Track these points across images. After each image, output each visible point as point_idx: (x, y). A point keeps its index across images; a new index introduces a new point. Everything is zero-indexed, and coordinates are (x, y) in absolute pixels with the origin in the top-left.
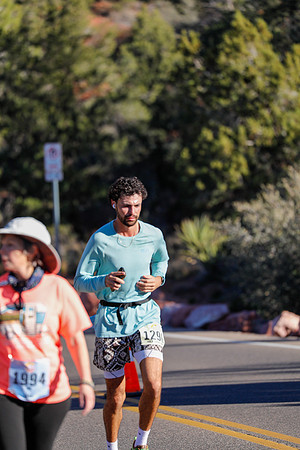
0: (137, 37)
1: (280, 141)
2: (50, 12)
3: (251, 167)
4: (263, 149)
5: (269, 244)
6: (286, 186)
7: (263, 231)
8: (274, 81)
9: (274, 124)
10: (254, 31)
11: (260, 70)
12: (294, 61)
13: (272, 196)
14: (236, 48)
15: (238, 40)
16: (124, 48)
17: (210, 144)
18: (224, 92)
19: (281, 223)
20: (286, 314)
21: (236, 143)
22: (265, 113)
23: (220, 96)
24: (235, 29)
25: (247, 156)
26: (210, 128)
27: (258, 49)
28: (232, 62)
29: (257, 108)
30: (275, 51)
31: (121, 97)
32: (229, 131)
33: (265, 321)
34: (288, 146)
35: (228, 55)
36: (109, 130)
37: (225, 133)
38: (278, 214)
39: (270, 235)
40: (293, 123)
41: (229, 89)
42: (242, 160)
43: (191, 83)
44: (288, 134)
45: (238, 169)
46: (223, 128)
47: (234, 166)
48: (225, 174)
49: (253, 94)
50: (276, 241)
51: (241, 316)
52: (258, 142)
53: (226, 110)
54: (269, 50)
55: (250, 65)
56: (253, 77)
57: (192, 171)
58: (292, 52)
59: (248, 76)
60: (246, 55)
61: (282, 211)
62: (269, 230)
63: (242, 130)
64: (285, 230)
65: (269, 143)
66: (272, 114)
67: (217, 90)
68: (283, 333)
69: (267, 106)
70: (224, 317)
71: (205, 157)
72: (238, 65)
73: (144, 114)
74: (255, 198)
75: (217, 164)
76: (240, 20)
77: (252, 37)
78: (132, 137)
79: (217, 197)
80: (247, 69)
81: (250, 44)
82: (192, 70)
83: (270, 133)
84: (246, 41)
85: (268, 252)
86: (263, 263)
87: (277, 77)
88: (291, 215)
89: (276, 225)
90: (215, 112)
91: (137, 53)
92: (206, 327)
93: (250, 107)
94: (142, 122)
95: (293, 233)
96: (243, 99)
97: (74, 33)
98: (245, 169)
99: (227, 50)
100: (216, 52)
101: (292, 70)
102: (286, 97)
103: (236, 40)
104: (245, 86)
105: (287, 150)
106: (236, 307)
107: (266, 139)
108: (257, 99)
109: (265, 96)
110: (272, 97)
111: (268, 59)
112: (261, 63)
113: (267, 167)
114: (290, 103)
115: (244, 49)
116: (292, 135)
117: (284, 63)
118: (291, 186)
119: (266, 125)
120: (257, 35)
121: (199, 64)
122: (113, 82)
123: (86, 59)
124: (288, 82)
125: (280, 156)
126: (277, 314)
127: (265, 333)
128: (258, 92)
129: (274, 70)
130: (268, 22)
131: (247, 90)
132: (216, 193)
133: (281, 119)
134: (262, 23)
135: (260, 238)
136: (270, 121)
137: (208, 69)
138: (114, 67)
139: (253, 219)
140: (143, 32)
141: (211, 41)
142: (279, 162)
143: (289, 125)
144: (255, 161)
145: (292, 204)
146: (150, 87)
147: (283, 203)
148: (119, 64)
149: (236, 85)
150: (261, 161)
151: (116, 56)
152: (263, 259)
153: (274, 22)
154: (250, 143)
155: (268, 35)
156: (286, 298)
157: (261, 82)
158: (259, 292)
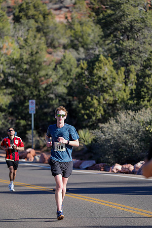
0: (63, 62)
1: (115, 102)
2: (32, 52)
3: (105, 111)
4: (109, 105)
5: (111, 139)
6: (118, 118)
7: (109, 134)
8: (114, 80)
9: (113, 96)
10: (107, 62)
11: (109, 76)
12: (121, 73)
13: (113, 122)
14: (100, 68)
15: (101, 65)
16: (58, 66)
17: (90, 102)
18: (95, 83)
19: (116, 131)
20: (117, 164)
21: (99, 102)
22: (110, 91)
23: (94, 85)
24: (100, 61)
25: (103, 107)
26: (90, 96)
27: (108, 68)
28: (99, 72)
29: (107, 90)
30: (114, 69)
31: (56, 84)
32: (97, 98)
33: (109, 167)
34: (118, 104)
35: (97, 70)
36: (52, 96)
37: (95, 98)
38: (115, 128)
39: (111, 136)
40: (120, 96)
41: (97, 82)
42: (101, 108)
43: (84, 79)
44: (118, 99)
45: (99, 111)
46: (95, 96)
47: (98, 110)
48: (95, 113)
49: (106, 85)
50: (114, 138)
51: (100, 165)
52: (107, 102)
53: (96, 90)
54: (112, 69)
55: (105, 74)
56: (106, 78)
57: (83, 112)
58: (121, 70)
59: (104, 77)
60: (104, 70)
61: (116, 127)
62: (111, 134)
63: (102, 97)
64: (117, 134)
65: (111, 102)
66: (113, 92)
67: (93, 83)
68: (115, 171)
69: (111, 89)
70: (94, 165)
71: (88, 106)
72: (101, 74)
73: (65, 91)
74: (107, 122)
75: (92, 110)
76: (102, 57)
77: (106, 64)
78: (60, 99)
79: (92, 122)
80: (104, 75)
81: (105, 66)
82: (84, 75)
83: (112, 99)
84: (104, 65)
85: (110, 142)
86: (109, 146)
87: (115, 79)
88: (119, 129)
89: (114, 132)
90: (92, 91)
91: (63, 68)
92: (87, 169)
93: (105, 89)
94: (64, 93)
95: (120, 135)
96: (102, 86)
97: (40, 60)
98: (102, 112)
99: (97, 68)
100: (93, 69)
101: (120, 76)
102: (118, 86)
103: (100, 65)
104: (103, 81)
105: (118, 105)
106: (98, 162)
107: (110, 101)
108: (107, 86)
109: (110, 85)
110: (113, 86)
111: (112, 72)
112: (109, 73)
113: (110, 111)
114: (119, 88)
115: (103, 68)
116: (120, 100)
117: (117, 73)
118: (120, 118)
119: (110, 96)
120: (108, 64)
121: (86, 73)
122: (54, 78)
123: (44, 70)
124: (119, 80)
125: (115, 107)
126: (113, 165)
127: (109, 171)
128: (108, 84)
129: (114, 76)
130: (112, 59)
131: (104, 83)
132: (91, 120)
133: (116, 94)
134: (110, 59)
135: (108, 137)
136: (112, 94)
137: (89, 75)
138: (54, 73)
139: (106, 130)
140: (65, 60)
141: (91, 64)
142: (115, 109)
143: (118, 96)
144: (106, 109)
145: (120, 125)
146: (67, 81)
147: (117, 124)
148: (56, 72)
149: (100, 81)
150: (108, 109)
151: (55, 69)
152: (109, 144)
153: (114, 59)
154: (104, 102)
155: (112, 63)
156: (117, 159)
157: (109, 80)
158: (107, 156)
